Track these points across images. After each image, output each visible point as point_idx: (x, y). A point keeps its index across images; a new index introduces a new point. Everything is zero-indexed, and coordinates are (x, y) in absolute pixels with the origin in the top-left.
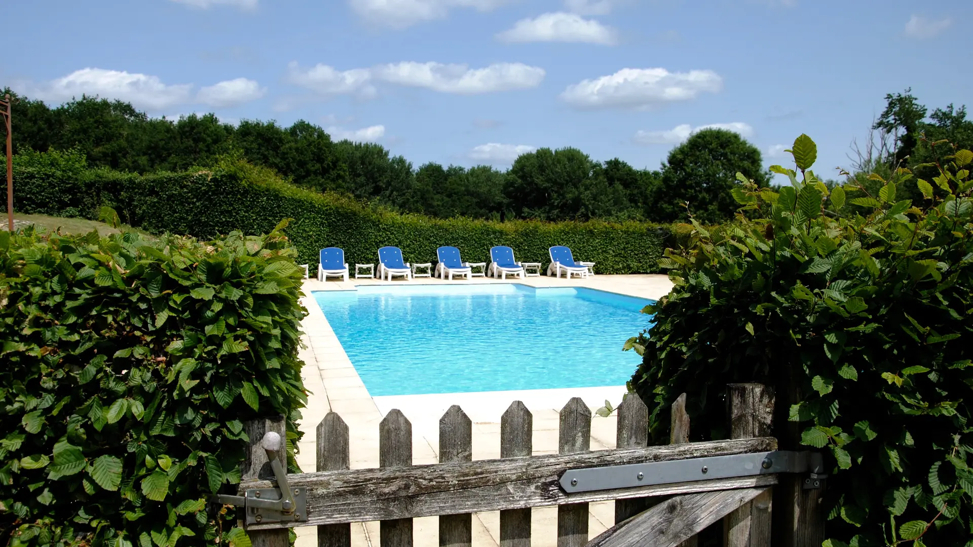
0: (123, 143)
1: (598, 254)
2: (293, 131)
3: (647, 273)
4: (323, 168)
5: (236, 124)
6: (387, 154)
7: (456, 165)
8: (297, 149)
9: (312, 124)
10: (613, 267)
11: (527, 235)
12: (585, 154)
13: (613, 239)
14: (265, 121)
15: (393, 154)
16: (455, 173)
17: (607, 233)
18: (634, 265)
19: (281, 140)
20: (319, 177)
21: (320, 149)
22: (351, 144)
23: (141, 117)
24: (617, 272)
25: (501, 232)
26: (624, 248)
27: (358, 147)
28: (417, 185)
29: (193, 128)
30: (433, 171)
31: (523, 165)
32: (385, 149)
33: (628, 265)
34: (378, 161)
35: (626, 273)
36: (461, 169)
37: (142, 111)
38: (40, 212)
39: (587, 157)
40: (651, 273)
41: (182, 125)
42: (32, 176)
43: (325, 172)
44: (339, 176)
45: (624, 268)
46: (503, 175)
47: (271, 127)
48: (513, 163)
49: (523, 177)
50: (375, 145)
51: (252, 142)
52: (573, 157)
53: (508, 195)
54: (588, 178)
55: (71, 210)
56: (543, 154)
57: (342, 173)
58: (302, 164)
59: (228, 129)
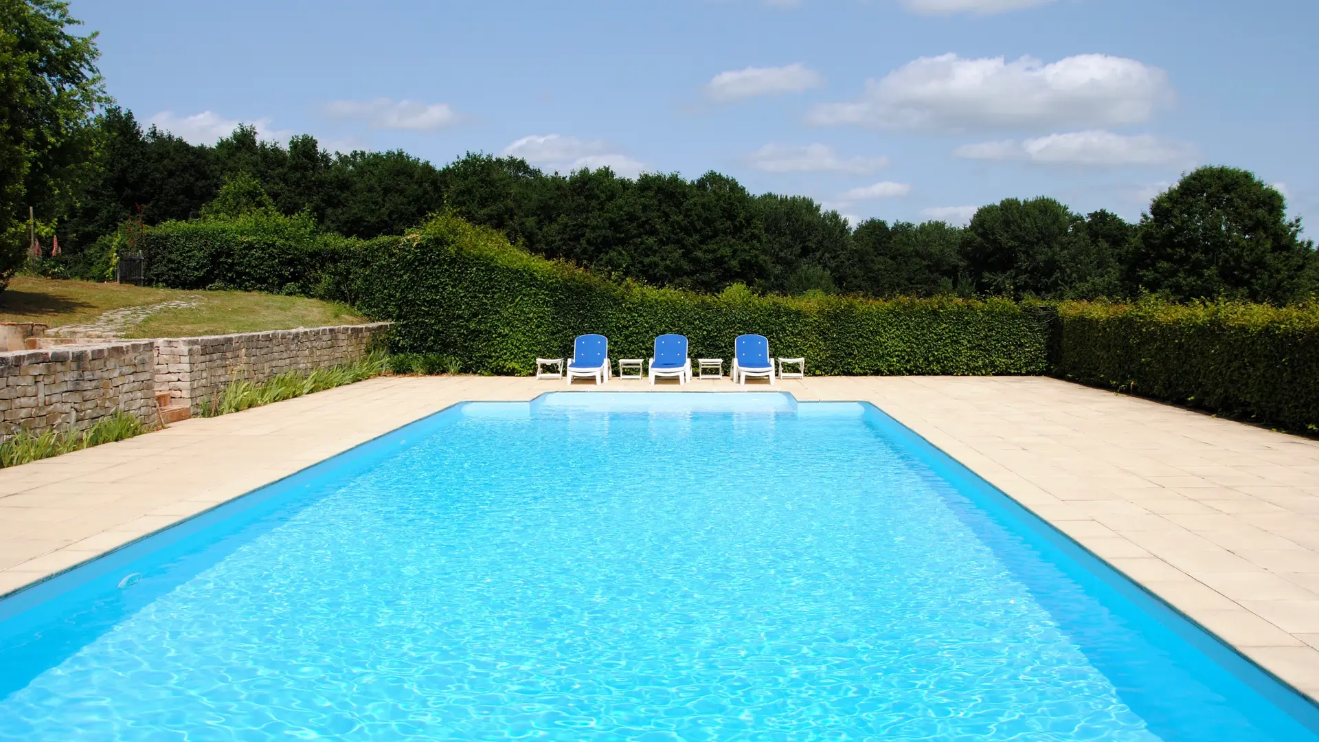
0: (510, 203)
1: (945, 345)
2: (701, 184)
3: (1022, 375)
4: (735, 226)
5: (635, 179)
6: (818, 208)
7: (903, 220)
8: (703, 205)
9: (724, 175)
10: (968, 365)
11: (836, 316)
12: (1062, 204)
13: (969, 323)
14: (667, 173)
15: (825, 208)
16: (903, 230)
17: (960, 314)
18: (1001, 361)
19: (684, 195)
20: (729, 237)
21: (732, 204)
22: (776, 197)
23: (536, 173)
24: (974, 371)
25: (798, 313)
26: (986, 336)
27: (783, 201)
28: (853, 245)
29: (585, 183)
30: (874, 229)
31: (984, 219)
32: (816, 203)
33: (992, 362)
34: (808, 218)
35: (987, 374)
36: (910, 225)
37: (536, 168)
38: (260, 289)
39: (1066, 208)
40: (1028, 374)
41: (574, 180)
42: (250, 246)
43: (737, 230)
44: (753, 236)
45: (985, 366)
46: (959, 232)
47: (674, 180)
48: (971, 217)
49: (984, 235)
50: (804, 198)
51: (651, 198)
52: (1047, 209)
53: (965, 256)
54: (1066, 234)
55: (291, 286)
56: (1009, 206)
57: (756, 232)
58: (708, 222)
59: (625, 185)
